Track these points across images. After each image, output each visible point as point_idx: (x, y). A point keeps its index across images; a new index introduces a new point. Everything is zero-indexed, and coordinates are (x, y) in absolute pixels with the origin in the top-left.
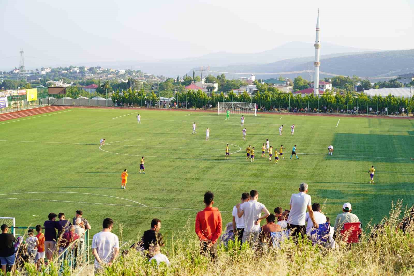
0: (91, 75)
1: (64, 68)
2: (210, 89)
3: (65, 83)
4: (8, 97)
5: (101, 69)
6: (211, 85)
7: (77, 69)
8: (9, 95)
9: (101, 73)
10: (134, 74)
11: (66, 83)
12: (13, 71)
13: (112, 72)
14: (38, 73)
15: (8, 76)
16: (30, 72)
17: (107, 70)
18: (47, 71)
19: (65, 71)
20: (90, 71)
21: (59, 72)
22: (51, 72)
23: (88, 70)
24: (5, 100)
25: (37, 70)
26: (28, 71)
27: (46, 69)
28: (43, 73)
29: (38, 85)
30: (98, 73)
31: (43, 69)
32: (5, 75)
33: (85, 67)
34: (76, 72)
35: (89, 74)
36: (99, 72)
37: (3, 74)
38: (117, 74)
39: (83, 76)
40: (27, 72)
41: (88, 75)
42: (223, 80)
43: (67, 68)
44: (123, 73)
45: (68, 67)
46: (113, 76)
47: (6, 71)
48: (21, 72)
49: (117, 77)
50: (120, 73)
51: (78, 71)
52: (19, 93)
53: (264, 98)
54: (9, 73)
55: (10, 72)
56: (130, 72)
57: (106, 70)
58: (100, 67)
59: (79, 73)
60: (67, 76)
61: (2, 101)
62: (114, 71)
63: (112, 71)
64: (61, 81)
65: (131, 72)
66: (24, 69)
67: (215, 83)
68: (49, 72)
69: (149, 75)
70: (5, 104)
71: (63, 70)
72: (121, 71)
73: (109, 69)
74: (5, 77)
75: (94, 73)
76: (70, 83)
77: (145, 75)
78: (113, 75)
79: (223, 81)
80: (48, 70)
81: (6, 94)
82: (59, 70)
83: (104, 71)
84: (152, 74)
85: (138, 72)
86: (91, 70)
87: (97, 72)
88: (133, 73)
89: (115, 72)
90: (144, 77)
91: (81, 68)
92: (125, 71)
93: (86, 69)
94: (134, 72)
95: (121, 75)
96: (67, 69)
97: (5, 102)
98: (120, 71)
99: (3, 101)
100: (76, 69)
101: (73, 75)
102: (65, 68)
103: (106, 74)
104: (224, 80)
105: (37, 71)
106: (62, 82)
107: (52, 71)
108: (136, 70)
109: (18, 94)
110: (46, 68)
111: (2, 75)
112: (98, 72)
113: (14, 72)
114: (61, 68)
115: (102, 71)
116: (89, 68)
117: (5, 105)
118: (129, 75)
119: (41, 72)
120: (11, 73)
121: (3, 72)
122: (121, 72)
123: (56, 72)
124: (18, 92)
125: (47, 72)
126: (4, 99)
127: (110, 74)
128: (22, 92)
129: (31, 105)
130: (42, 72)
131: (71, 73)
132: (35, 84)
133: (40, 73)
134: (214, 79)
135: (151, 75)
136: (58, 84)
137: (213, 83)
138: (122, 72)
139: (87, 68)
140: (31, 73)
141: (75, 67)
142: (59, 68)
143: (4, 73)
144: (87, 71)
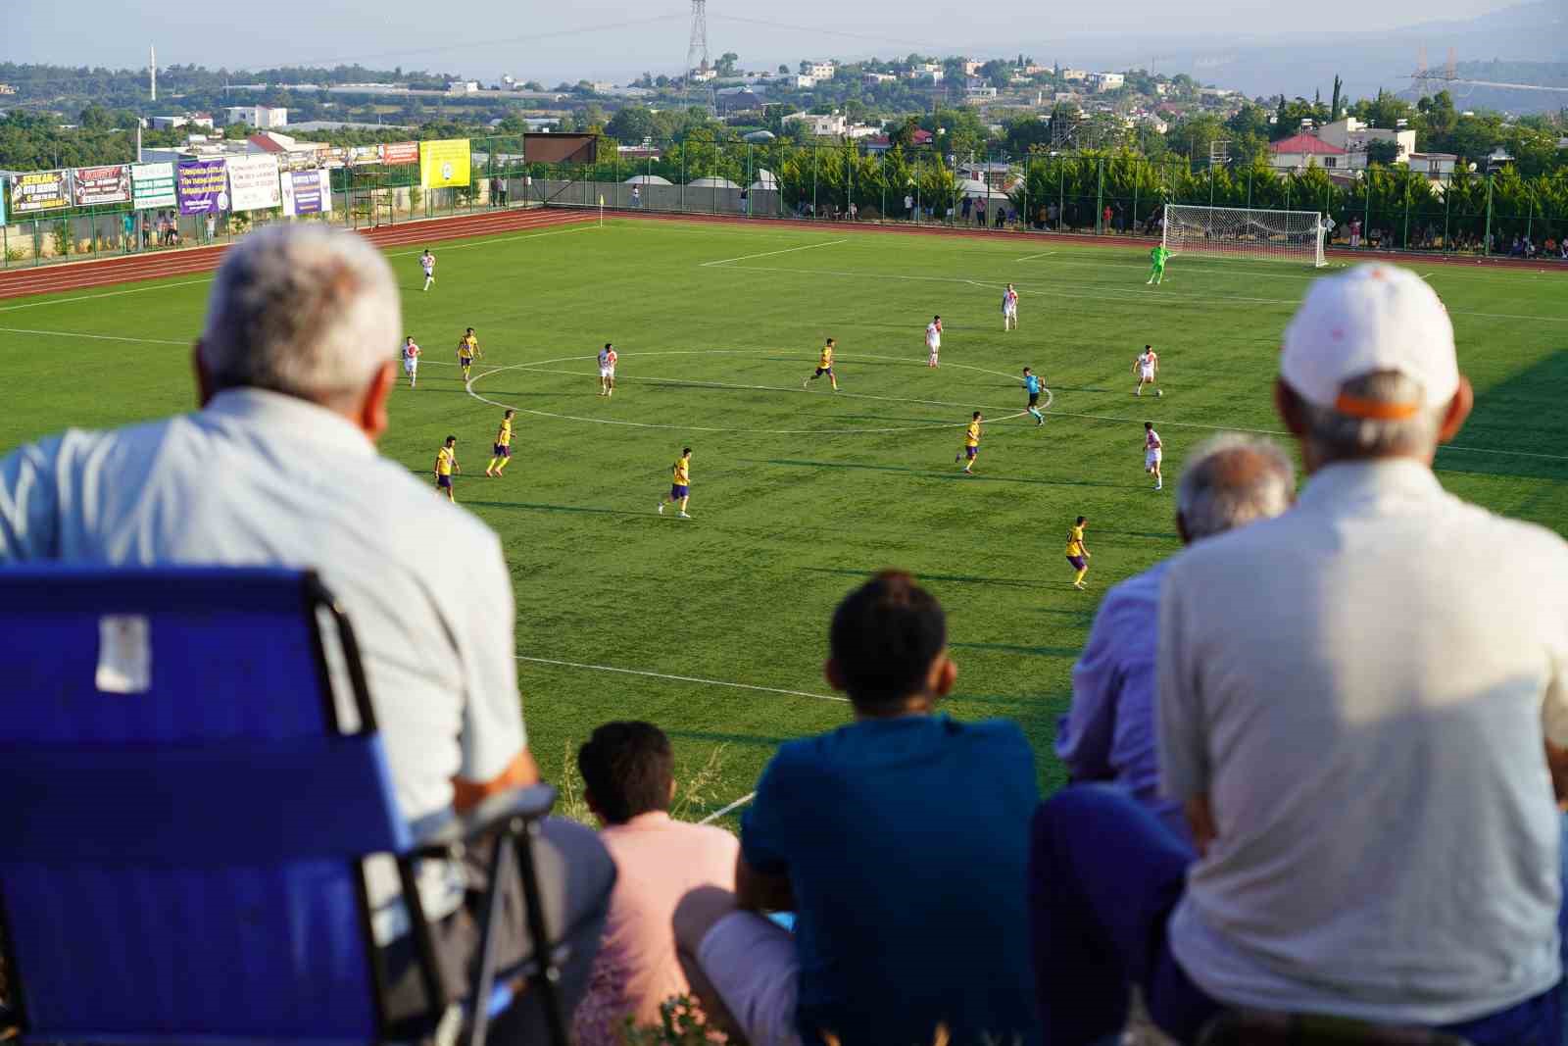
0: (988, 93)
1: (885, 62)
2: (1383, 153)
3: (858, 124)
4: (334, 172)
5: (1030, 70)
6: (1384, 135)
7: (936, 66)
8: (339, 165)
9: (1029, 85)
10: (1161, 89)
11: (859, 122)
12: (693, 73)
13: (1073, 81)
14: (785, 81)
15: (674, 95)
16: (757, 76)
17: (1052, 71)
18: (821, 73)
19: (886, 77)
20: (986, 77)
21: (863, 78)
22: (833, 81)
23: (977, 70)
24: (317, 183)
25: (783, 69)
26: (751, 74)
27: (815, 68)
28: (805, 82)
29: (754, 129)
30: (1016, 86)
31: (805, 68)
32: (663, 89)
33: (966, 61)
34: (929, 80)
35: (982, 86)
36: (1023, 79)
37: (654, 84)
38: (1090, 90)
39: (955, 94)
40: (745, 78)
41: (977, 92)
42: (1442, 115)
43: (898, 65)
44: (1119, 86)
45: (903, 59)
46: (1077, 96)
47: (666, 75)
48: (723, 80)
49: (1092, 102)
50: (1104, 86)
51: (938, 76)
52: (386, 156)
53: (1392, 191)
54: (677, 83)
55: (681, 79)
56: (1145, 80)
57: (1047, 73)
58: (1029, 62)
59: (943, 82)
60: (895, 95)
61: (305, 185)
62: (1080, 76)
63: (1072, 76)
64: (842, 114)
65: (1150, 79)
66: (736, 65)
67: (1403, 128)
68: (827, 77)
69: (1221, 93)
70: (316, 199)
71: (882, 71)
72: (1108, 76)
73: (1060, 68)
74: (662, 96)
75: (1001, 83)
76: (877, 124)
77: (1204, 95)
78: (1077, 92)
79: (1442, 120)
80: (825, 72)
81: (324, 161)
82: (868, 70)
83: (1040, 78)
84: (1236, 92)
85: (1176, 81)
86: (992, 72)
87: (1013, 80)
88: (1155, 87)
89: (1086, 80)
90: (1202, 102)
91: (953, 65)
92: (1125, 80)
93: (970, 69)
94: (1161, 79)
95: (1109, 92)
96: (896, 68)
97: (318, 190)
98: (1104, 79)
99: (307, 188)
100: (929, 68)
101: (916, 92)
102: (891, 63)
103: (1048, 87)
104: (1449, 115)
105: (785, 76)
106: (842, 119)
107: (841, 74)
108: (1171, 76)
109: (379, 161)
110: (817, 64)
111: (651, 91)
112: (1017, 79)
113: (697, 78)
114: (875, 63)
115: (1033, 75)
116: (981, 65)
117: (319, 203)
118: (1139, 95)
119: (797, 79)
120: (688, 79)
121: (654, 76)
122: (1108, 81)
123: (854, 80)
124: (381, 154)
125: (821, 77)
126: (313, 178)
127: (1065, 90)
128: (399, 152)
129: (464, 203)
130: (800, 78)
131: (909, 82)
132: (746, 124)
133: (791, 82)
134: (1405, 113)
135: (1232, 95)
136: (825, 127)
137: (1397, 129)
138: (1115, 81)
139: (975, 65)
140: (758, 83)
141: (930, 61)
142: (870, 62)
143: (661, 81)
144: (972, 76)
